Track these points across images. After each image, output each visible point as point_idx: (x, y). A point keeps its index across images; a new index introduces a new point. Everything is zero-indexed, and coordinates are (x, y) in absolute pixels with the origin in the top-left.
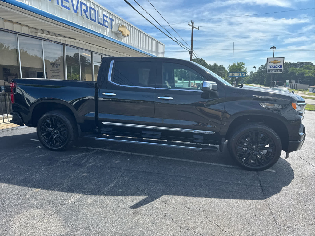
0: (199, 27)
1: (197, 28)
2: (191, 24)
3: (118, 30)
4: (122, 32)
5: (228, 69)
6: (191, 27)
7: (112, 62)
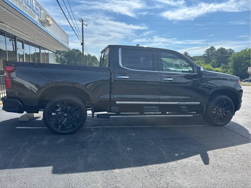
0: (87, 24)
1: (86, 25)
2: (81, 21)
3: (46, 19)
4: (48, 21)
5: (99, 59)
6: (82, 24)
7: (120, 50)
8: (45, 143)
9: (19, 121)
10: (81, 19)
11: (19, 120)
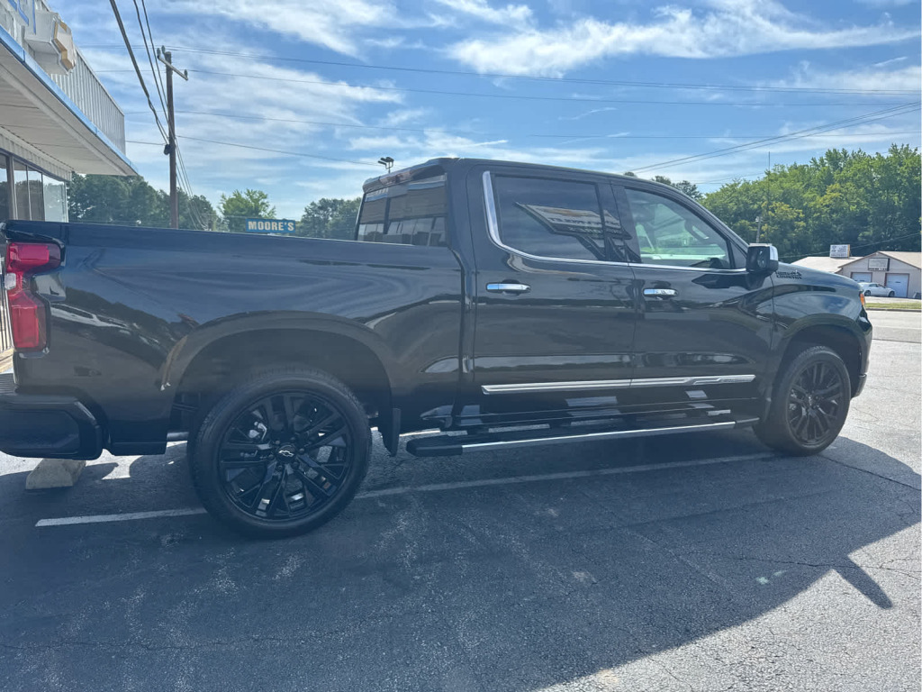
0: (186, 72)
1: (183, 72)
2: (162, 56)
3: (55, 41)
4: (62, 49)
5: (219, 208)
6: (165, 68)
7: (486, 176)
8: (224, 584)
9: (29, 491)
10: (163, 48)
11: (28, 486)
